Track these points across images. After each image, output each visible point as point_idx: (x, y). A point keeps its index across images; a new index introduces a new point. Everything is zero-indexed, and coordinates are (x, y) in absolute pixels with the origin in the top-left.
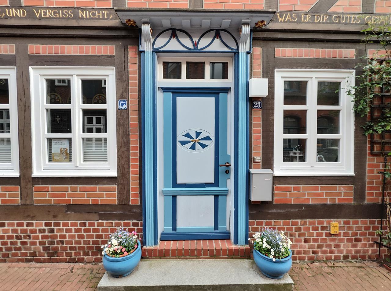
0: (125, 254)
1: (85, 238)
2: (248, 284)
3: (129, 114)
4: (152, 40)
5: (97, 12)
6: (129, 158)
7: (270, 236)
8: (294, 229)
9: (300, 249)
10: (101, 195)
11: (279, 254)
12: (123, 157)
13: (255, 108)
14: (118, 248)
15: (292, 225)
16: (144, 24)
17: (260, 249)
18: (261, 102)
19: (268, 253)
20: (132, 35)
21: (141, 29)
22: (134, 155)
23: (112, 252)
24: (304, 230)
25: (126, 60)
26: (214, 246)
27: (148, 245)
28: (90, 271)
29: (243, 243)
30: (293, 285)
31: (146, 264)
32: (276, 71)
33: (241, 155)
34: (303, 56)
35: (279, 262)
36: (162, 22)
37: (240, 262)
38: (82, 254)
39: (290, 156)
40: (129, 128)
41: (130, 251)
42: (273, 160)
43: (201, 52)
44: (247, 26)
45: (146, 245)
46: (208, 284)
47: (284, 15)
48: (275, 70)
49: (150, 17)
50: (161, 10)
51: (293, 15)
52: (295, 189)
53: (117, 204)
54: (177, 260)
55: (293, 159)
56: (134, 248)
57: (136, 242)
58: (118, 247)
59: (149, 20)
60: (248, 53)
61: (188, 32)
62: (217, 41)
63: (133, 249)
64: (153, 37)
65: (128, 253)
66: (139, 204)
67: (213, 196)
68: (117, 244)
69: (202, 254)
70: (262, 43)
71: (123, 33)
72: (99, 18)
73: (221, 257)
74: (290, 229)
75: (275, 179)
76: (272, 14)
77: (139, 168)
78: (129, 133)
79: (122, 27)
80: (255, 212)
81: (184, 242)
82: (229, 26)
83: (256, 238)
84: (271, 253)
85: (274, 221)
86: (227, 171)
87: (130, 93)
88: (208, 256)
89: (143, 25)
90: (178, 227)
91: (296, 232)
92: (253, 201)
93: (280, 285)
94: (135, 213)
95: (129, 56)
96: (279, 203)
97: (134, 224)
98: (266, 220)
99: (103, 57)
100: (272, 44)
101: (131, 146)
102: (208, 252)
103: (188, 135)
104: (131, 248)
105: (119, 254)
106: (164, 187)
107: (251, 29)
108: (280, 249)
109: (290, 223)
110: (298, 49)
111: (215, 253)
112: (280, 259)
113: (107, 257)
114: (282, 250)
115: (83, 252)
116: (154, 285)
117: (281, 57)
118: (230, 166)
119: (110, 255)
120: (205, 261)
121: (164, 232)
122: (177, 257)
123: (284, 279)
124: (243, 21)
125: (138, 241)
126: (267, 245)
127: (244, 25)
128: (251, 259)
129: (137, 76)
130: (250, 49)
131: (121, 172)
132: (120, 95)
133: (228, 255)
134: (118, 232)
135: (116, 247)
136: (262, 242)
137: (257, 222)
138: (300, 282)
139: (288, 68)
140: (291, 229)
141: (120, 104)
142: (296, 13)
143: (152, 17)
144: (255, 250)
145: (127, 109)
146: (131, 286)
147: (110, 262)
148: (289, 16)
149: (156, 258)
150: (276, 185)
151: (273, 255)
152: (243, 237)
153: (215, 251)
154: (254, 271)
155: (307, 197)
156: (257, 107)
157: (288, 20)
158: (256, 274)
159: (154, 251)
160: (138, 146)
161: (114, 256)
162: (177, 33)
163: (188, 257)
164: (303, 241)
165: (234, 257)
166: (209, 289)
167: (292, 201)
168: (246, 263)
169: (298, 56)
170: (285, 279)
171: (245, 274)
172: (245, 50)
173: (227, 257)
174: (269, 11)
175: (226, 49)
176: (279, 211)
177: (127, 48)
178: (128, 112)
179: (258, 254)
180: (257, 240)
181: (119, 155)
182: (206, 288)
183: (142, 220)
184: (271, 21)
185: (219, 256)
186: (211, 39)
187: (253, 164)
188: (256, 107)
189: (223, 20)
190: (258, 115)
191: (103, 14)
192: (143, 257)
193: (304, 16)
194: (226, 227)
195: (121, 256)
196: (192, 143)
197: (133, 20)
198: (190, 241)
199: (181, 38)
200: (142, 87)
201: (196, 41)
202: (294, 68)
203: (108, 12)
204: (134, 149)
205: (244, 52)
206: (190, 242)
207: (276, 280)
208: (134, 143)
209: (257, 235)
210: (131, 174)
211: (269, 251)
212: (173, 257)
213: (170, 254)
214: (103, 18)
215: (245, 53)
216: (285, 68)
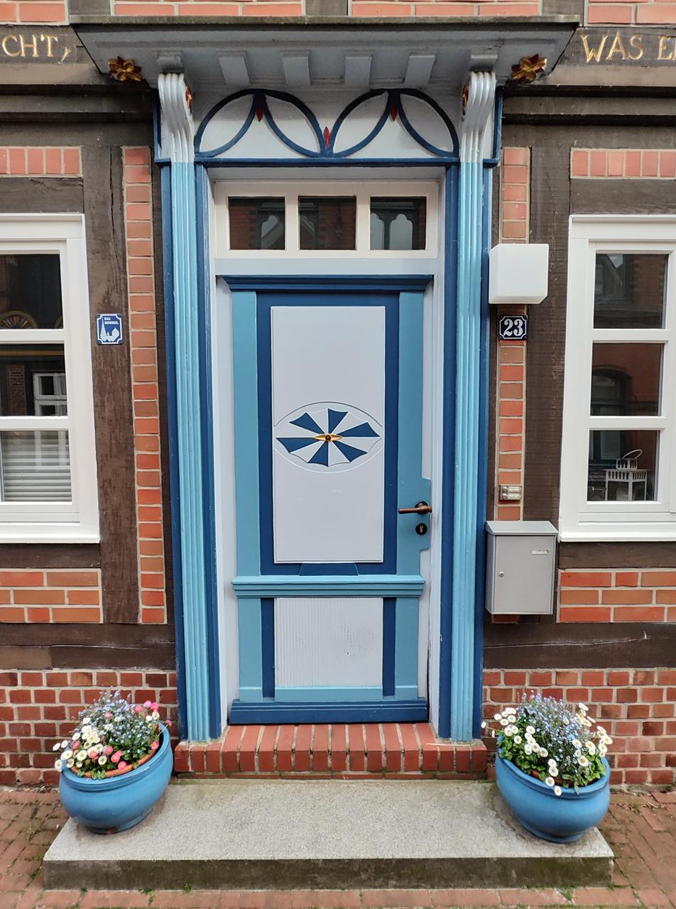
0: (122, 769)
1: (16, 716)
2: (479, 857)
3: (129, 357)
4: (193, 129)
5: (22, 39)
6: (134, 488)
7: (546, 719)
8: (615, 694)
9: (630, 751)
10: (57, 598)
11: (573, 774)
12: (114, 487)
13: (506, 336)
14: (101, 750)
15: (608, 685)
16: (165, 74)
17: (516, 755)
18: (525, 317)
19: (539, 769)
20: (132, 111)
21: (156, 91)
22: (148, 479)
23: (84, 762)
24: (644, 699)
25: (116, 191)
26: (383, 742)
27: (193, 738)
28: (29, 811)
29: (465, 734)
30: (612, 863)
31: (185, 792)
32: (573, 222)
33: (462, 481)
34: (659, 174)
35: (572, 797)
36: (222, 66)
37: (457, 791)
38: (8, 762)
39: (607, 481)
40: (130, 399)
41: (135, 760)
42: (558, 493)
43: (344, 162)
44: (487, 74)
45: (186, 737)
46: (362, 856)
47: (604, 40)
48: (571, 217)
49: (183, 49)
50: (214, 22)
51: (632, 39)
52: (622, 580)
53: (101, 622)
54: (274, 783)
55: (614, 492)
56: (149, 752)
57: (157, 731)
58: (101, 748)
59: (179, 59)
60: (487, 165)
61: (303, 99)
62: (393, 128)
63: (146, 752)
64: (195, 119)
65: (130, 766)
66: (166, 622)
67: (381, 601)
68: (99, 740)
69: (348, 764)
70: (532, 133)
71: (104, 107)
72: (29, 59)
73: (402, 773)
74: (603, 695)
75: (563, 550)
76: (567, 30)
77: (162, 518)
78: (131, 416)
79: (101, 86)
80: (501, 646)
81: (296, 728)
82: (431, 77)
83: (503, 723)
84: (550, 771)
85: (557, 673)
86: (421, 528)
87: (129, 295)
88: (363, 770)
89: (161, 78)
90: (279, 686)
91: (622, 704)
92: (495, 615)
93: (573, 861)
94: (154, 646)
95: (124, 178)
96: (573, 620)
97: (152, 680)
98: (534, 670)
99: (47, 183)
100: (562, 135)
101: (138, 455)
102: (366, 759)
103: (305, 421)
104: (139, 751)
105: (104, 768)
106: (239, 572)
107: (498, 90)
108: (576, 758)
109: (605, 677)
110: (642, 150)
111: (384, 764)
112: (576, 788)
113: (70, 776)
114: (583, 762)
115: (11, 756)
116: (206, 859)
117: (589, 177)
118: (431, 512)
119: (77, 771)
120: (355, 785)
121: (238, 700)
122: (276, 773)
123: (586, 845)
124: (473, 57)
125: (164, 729)
126: (537, 745)
127: (476, 72)
128: (490, 780)
129: (152, 239)
130: (494, 154)
131: (112, 528)
132: (100, 299)
133: (421, 769)
134: (103, 703)
135: (94, 748)
136: (520, 734)
137: (506, 674)
138: (631, 848)
139: (610, 212)
140: (606, 695)
141: (103, 326)
142: (641, 31)
143: (188, 50)
144: (502, 760)
145: (124, 344)
146: (139, 859)
147: (77, 792)
148: (619, 42)
149: (216, 775)
150: (564, 569)
151: (553, 777)
152: (466, 717)
153: (383, 756)
154: (497, 816)
155: (657, 603)
156: (513, 335)
157: (615, 55)
158: (502, 826)
159: (212, 755)
160: (159, 453)
161: (88, 774)
162: (268, 105)
163: (307, 773)
164: (640, 729)
165: (438, 773)
166: (367, 871)
167: (612, 615)
168: (473, 792)
169: (641, 175)
170: (588, 843)
171: (471, 827)
172: (478, 153)
173: (419, 773)
174: (556, 20)
175: (421, 154)
176: (571, 643)
177: (120, 154)
178: (126, 351)
179: (511, 769)
180: (506, 729)
181: (104, 481)
182: (356, 869)
183: (174, 668)
184: (561, 59)
185: (396, 771)
186: (373, 123)
187: (497, 506)
188: (510, 334)
189: (411, 57)
190: (515, 358)
191: (42, 46)
192: (179, 773)
193: (665, 43)
194: (415, 687)
195: (108, 774)
196: (316, 446)
197: (133, 60)
198: (313, 726)
199: (282, 118)
200: (166, 273)
201: (326, 129)
202: (630, 213)
203: (56, 39)
204: (147, 461)
205: (475, 161)
206: (313, 730)
207: (561, 845)
208: (145, 446)
209: (507, 716)
210: (140, 536)
211: (542, 762)
212: (263, 774)
213: (256, 764)
214: (43, 59)
215: (479, 164)
216: (601, 212)
